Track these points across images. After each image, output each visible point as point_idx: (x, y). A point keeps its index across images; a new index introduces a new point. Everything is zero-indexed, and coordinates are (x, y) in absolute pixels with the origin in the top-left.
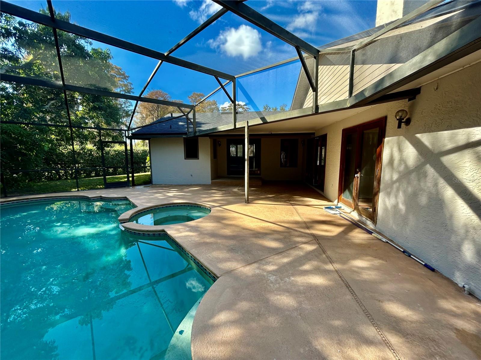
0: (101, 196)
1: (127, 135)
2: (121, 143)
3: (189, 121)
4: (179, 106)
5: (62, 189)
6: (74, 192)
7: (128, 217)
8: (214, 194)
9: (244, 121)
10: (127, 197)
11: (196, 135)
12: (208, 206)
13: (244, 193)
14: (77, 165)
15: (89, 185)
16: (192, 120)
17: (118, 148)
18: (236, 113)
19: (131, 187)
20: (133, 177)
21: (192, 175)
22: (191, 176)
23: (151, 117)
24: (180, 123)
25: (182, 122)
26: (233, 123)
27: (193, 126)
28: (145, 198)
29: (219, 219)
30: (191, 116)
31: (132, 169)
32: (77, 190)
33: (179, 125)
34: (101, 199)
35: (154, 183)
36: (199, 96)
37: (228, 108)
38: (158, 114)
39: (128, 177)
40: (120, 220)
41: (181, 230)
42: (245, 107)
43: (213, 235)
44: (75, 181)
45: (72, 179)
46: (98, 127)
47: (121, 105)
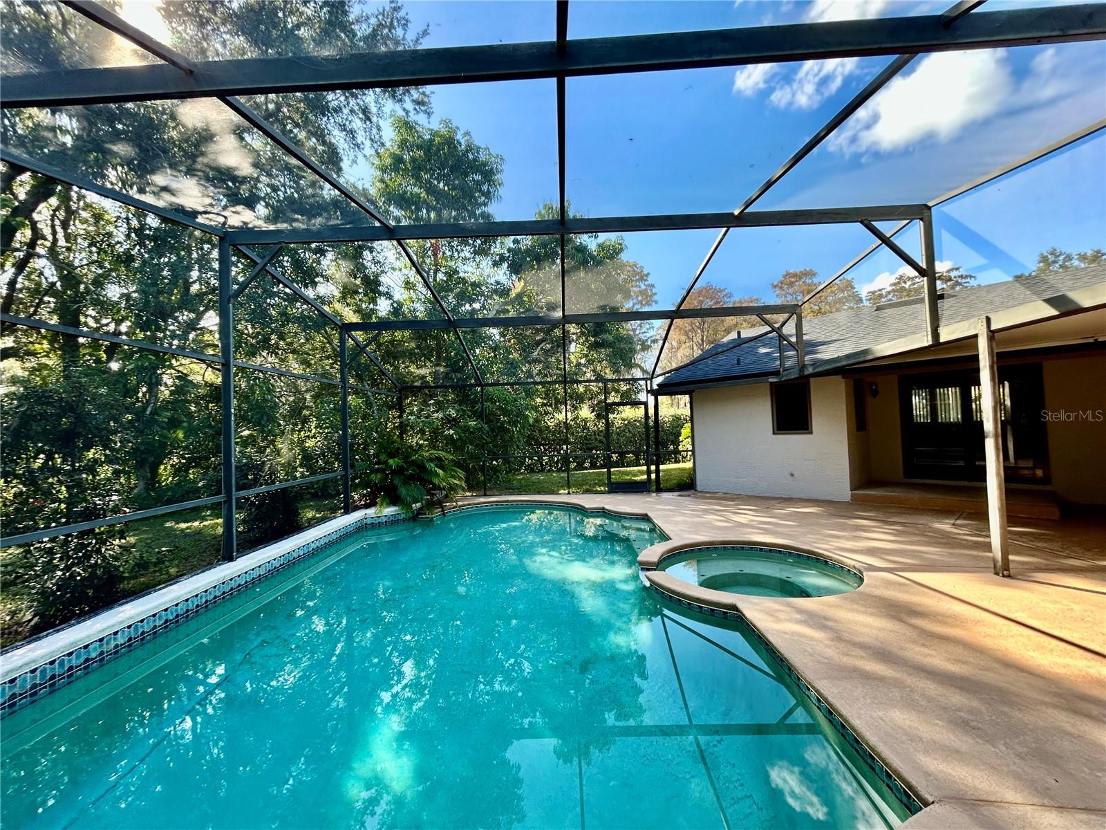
0: (603, 508)
1: (649, 389)
2: (635, 404)
3: (785, 342)
4: (761, 312)
5: (548, 487)
6: (563, 497)
7: (655, 559)
8: (865, 531)
9: (972, 320)
10: (649, 514)
11: (806, 373)
12: (852, 563)
13: (987, 540)
14: (565, 447)
15: (583, 484)
16: (793, 339)
17: (629, 413)
18: (936, 298)
19: (654, 494)
20: (658, 471)
21: (795, 473)
22: (789, 476)
23: (688, 344)
24: (763, 350)
25: (764, 346)
26: (929, 329)
27: (794, 353)
28: (685, 521)
29: (898, 611)
30: (789, 329)
31: (658, 456)
32: (566, 492)
33: (757, 354)
34: (603, 513)
35: (699, 488)
36: (800, 278)
37: (889, 289)
38: (703, 336)
39: (649, 472)
40: (641, 563)
41: (781, 615)
42: (953, 274)
43: (883, 654)
44: (564, 475)
45: (559, 471)
46: (599, 378)
47: (634, 330)
